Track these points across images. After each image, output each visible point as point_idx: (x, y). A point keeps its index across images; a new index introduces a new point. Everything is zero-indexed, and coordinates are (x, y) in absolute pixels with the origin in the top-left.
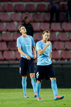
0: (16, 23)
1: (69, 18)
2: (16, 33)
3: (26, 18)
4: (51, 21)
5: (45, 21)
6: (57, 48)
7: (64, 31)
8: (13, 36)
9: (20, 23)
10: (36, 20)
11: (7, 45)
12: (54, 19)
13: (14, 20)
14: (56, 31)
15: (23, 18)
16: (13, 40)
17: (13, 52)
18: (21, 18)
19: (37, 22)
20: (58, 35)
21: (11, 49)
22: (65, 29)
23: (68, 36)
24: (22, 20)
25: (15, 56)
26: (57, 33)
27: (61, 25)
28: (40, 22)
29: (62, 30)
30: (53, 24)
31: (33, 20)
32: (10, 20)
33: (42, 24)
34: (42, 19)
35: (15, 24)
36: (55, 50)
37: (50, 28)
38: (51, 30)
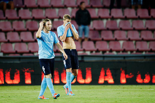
0: (70, 9)
1: (132, 3)
3: (82, 3)
4: (111, 7)
5: (104, 7)
6: (118, 38)
7: (126, 19)
9: (75, 9)
10: (94, 6)
12: (115, 5)
13: (67, 5)
14: (117, 18)
15: (79, 4)
18: (76, 4)
19: (95, 8)
20: (120, 23)
22: (128, 16)
23: (131, 24)
24: (77, 6)
26: (118, 21)
27: (123, 12)
28: (98, 8)
29: (124, 17)
30: (113, 10)
31: (90, 6)
32: (63, 6)
33: (101, 10)
34: (100, 5)
36: (116, 40)
37: (110, 14)
38: (111, 17)
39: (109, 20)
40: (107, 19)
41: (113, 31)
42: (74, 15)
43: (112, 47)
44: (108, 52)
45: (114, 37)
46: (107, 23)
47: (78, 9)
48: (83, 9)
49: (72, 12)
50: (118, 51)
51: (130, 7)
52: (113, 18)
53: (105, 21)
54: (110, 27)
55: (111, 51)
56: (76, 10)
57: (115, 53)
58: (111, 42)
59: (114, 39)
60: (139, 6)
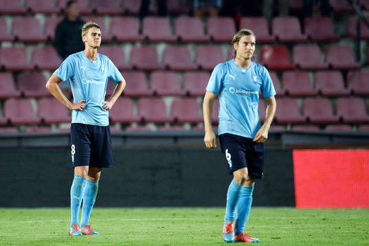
0: (40, 18)
1: (196, 4)
2: (41, 46)
5: (126, 14)
6: (160, 91)
7: (180, 42)
8: (33, 54)
9: (54, 17)
10: (100, 10)
11: (16, 81)
12: (153, 7)
13: (35, 8)
14: (158, 42)
15: (63, 5)
16: (32, 66)
17: (33, 102)
18: (57, 4)
19: (102, 15)
20: (165, 52)
21: (27, 93)
22: (185, 36)
23: (192, 54)
24: (58, 10)
25: (38, 114)
26: (161, 48)
27: (173, 25)
28: (112, 15)
29: (175, 38)
30: (149, 21)
31: (90, 10)
32: (24, 10)
33: (118, 20)
34: (116, 7)
35: (37, 22)
36: (156, 95)
37: (141, 32)
38: (142, 37)
39: (139, 45)
40: (133, 42)
41: (148, 72)
42: (51, 32)
43: (145, 114)
44: (134, 126)
45: (149, 87)
46: (132, 53)
47: (61, 18)
48: (72, 18)
49: (46, 25)
50: (160, 124)
51: (191, 14)
52: (147, 42)
53: (127, 49)
54: (140, 64)
55: (143, 122)
56: (55, 20)
57: (152, 128)
58: (143, 101)
59: (150, 92)
60: (213, 11)
